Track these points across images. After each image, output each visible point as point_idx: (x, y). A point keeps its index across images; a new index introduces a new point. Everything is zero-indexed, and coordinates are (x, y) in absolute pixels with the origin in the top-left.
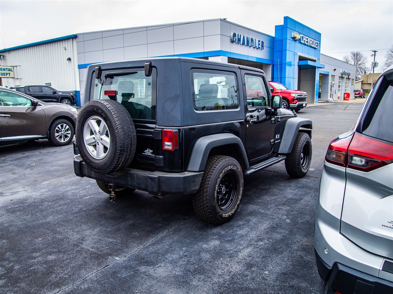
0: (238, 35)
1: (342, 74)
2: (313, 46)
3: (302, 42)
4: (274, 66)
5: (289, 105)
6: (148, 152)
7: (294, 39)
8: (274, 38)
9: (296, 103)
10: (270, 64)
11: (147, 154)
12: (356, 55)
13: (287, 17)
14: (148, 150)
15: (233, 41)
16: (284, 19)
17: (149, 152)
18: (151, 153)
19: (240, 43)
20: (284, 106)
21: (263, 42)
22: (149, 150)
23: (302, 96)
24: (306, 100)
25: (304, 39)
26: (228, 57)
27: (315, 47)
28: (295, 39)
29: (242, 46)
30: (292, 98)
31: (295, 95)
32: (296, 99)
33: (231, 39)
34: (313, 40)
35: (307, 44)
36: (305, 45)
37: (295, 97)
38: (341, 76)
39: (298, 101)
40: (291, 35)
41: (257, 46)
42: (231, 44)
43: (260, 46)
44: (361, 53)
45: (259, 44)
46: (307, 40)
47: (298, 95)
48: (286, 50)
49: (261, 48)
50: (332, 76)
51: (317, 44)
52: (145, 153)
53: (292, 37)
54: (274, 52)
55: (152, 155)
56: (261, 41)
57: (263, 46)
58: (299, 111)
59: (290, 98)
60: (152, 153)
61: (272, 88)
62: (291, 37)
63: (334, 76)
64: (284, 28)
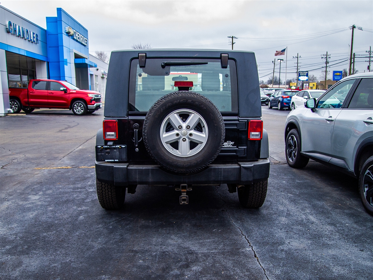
0: (14, 24)
1: (103, 75)
2: (83, 43)
3: (75, 38)
4: (49, 63)
5: (87, 107)
6: (228, 144)
7: (68, 33)
8: (45, 31)
9: (94, 105)
10: (45, 61)
11: (226, 147)
12: (100, 55)
13: (61, 8)
14: (228, 142)
15: (8, 31)
16: (57, 10)
17: (230, 144)
18: (231, 145)
19: (16, 34)
20: (82, 107)
21: (37, 35)
22: (230, 142)
23: (98, 96)
24: (100, 101)
25: (76, 35)
26: (6, 51)
27: (85, 44)
28: (69, 35)
29: (17, 37)
30: (90, 99)
31: (92, 95)
32: (93, 100)
33: (7, 28)
34: (83, 37)
35: (79, 40)
36: (77, 41)
37: (92, 98)
38: (102, 76)
39: (96, 102)
40: (65, 29)
41: (32, 39)
42: (7, 34)
43: (35, 40)
44: (105, 53)
45: (34, 37)
46: (78, 36)
47: (95, 96)
48: (63, 46)
49: (36, 42)
50: (96, 75)
51: (86, 41)
52: (224, 146)
53: (67, 31)
54: (48, 47)
55: (232, 147)
56: (35, 34)
57: (37, 40)
58: (93, 113)
59: (87, 99)
60: (233, 145)
61: (65, 88)
62: (65, 31)
63: (97, 76)
64: (58, 21)
